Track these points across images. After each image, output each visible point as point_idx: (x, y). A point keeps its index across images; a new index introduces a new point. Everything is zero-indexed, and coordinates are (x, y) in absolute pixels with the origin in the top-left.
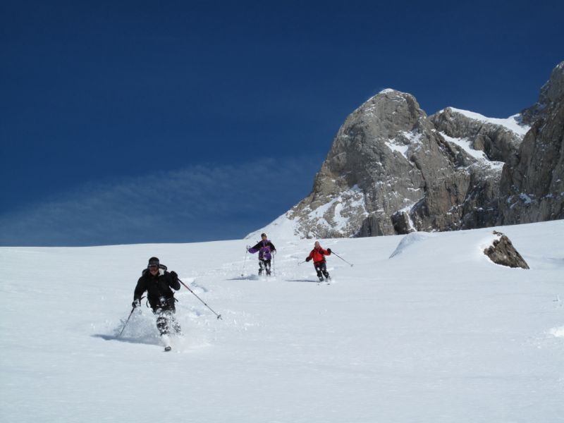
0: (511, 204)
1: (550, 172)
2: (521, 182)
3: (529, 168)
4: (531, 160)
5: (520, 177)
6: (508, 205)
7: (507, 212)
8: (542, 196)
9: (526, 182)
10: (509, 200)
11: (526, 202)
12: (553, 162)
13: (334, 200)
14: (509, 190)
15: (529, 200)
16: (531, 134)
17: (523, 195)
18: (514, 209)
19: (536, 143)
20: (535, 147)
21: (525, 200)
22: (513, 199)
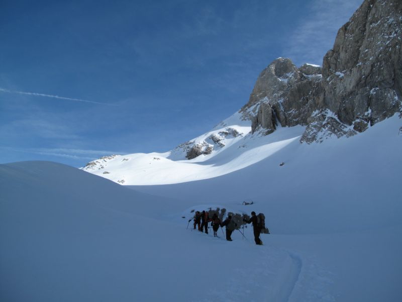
0: (330, 81)
1: (358, 49)
2: (336, 65)
3: (341, 53)
4: (343, 48)
5: (335, 62)
6: (328, 82)
7: (327, 87)
8: (353, 67)
9: (339, 64)
10: (328, 79)
11: (340, 77)
12: (360, 42)
13: (257, 104)
14: (328, 73)
15: (342, 75)
16: (341, 31)
17: (338, 73)
18: (332, 83)
19: (345, 36)
20: (345, 38)
21: (339, 75)
22: (331, 77)
